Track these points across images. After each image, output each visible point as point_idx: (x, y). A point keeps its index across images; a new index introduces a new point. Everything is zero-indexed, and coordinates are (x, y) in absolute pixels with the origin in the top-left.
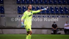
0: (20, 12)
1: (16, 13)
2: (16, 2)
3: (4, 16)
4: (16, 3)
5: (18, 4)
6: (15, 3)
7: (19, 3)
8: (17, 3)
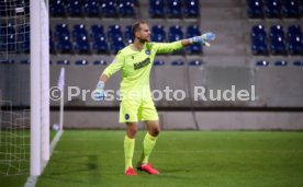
0: (262, 48)
1: (245, 50)
2: (248, 7)
3: (200, 64)
4: (245, 14)
5: (254, 16)
6: (241, 13)
7: (257, 12)
8: (249, 13)
